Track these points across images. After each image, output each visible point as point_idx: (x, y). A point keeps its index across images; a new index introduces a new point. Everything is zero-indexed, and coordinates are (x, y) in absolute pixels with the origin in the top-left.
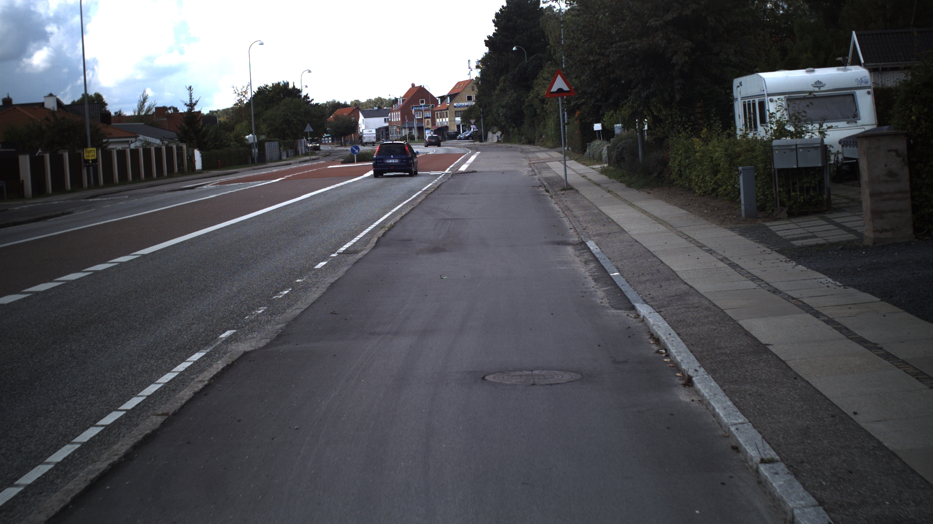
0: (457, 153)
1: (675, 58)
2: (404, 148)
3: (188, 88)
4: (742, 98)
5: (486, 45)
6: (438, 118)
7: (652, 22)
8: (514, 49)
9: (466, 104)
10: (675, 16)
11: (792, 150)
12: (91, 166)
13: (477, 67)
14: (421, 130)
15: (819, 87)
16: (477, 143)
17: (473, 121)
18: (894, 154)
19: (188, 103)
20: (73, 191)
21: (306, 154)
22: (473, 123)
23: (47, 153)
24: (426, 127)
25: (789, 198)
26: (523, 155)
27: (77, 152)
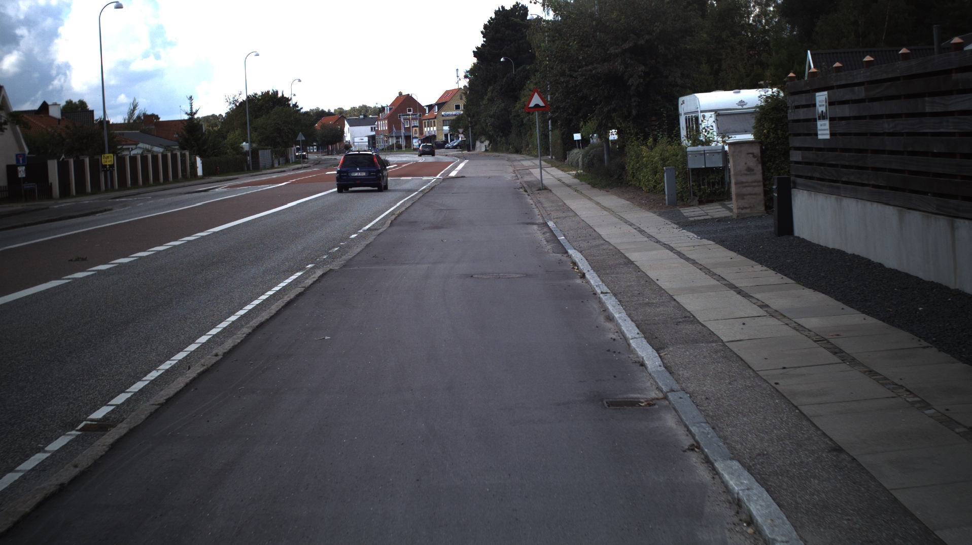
0: (446, 161)
1: (630, 81)
2: (373, 159)
3: (189, 97)
4: (685, 114)
5: (475, 56)
6: (425, 127)
7: (612, 50)
8: (502, 60)
9: (454, 113)
10: (631, 45)
11: (701, 154)
12: (108, 170)
13: (466, 77)
14: (408, 138)
15: (742, 105)
16: (465, 152)
17: (461, 130)
18: (751, 155)
19: (189, 112)
20: (93, 193)
21: (296, 163)
22: (461, 132)
23: (70, 158)
24: (414, 135)
25: (700, 190)
26: (509, 163)
27: (96, 157)
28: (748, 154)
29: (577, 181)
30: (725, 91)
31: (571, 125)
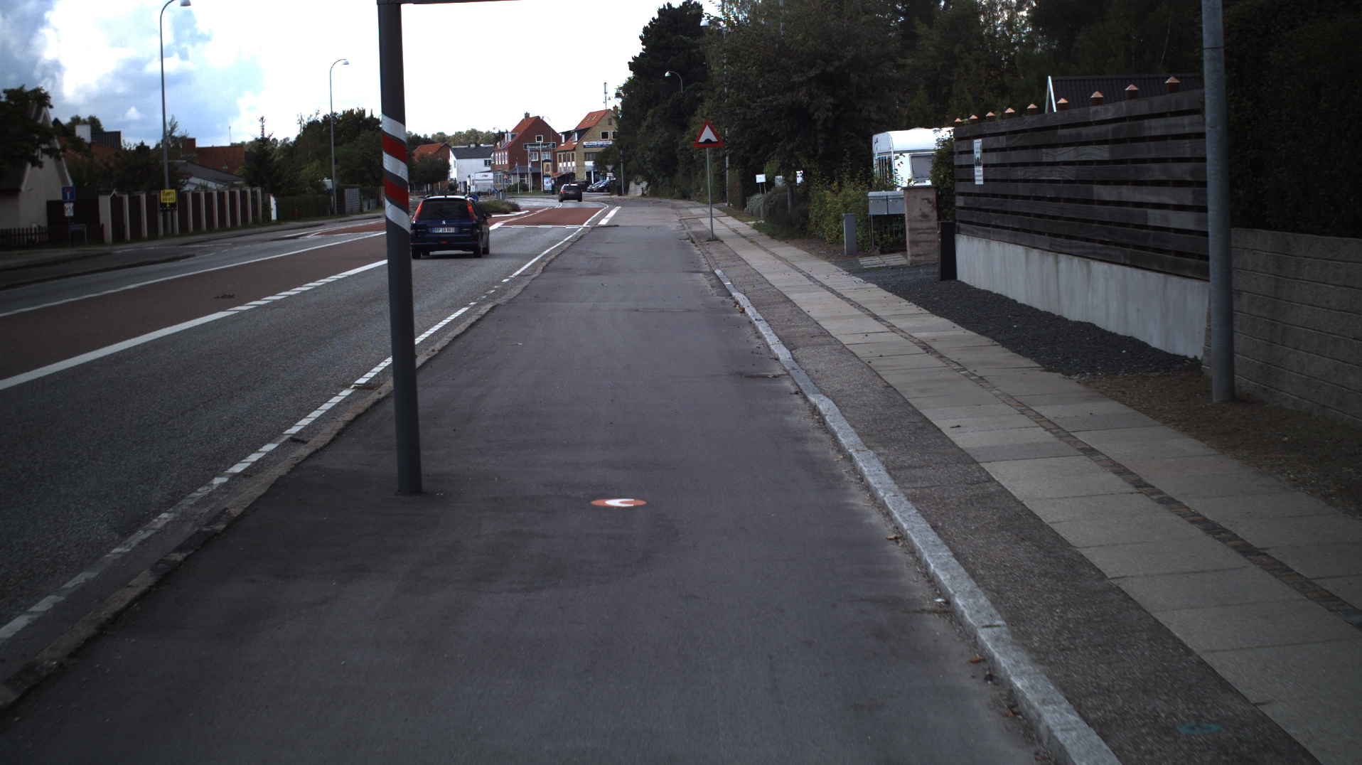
1: (817, 113)
2: (466, 208)
4: (879, 154)
5: (630, 69)
6: (560, 162)
7: (796, 78)
8: (667, 74)
9: (600, 143)
10: (817, 72)
11: (883, 200)
12: (169, 210)
13: (618, 95)
14: (537, 177)
16: (615, 197)
17: (610, 167)
18: (926, 201)
19: (260, 137)
20: (149, 238)
22: (609, 170)
23: (125, 194)
24: (545, 173)
25: (882, 239)
26: (674, 211)
27: (153, 193)
28: (923, 199)
29: (755, 232)
30: (926, 128)
31: (749, 165)
